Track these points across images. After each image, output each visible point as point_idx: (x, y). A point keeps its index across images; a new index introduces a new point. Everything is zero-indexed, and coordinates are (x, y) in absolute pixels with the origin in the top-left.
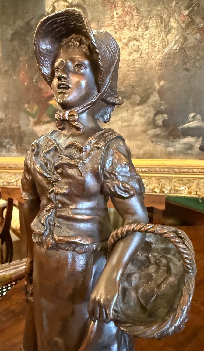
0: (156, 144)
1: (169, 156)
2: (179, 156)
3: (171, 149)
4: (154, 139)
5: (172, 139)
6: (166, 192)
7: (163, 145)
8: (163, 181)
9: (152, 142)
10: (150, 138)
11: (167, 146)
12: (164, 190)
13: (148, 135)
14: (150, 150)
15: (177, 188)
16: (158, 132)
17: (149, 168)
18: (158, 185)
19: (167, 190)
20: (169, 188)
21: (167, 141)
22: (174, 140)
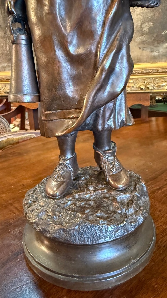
0: (143, 50)
1: (154, 59)
2: (162, 59)
3: (156, 54)
4: (141, 46)
5: (156, 45)
6: (150, 88)
7: (148, 50)
8: (149, 80)
9: (140, 48)
10: (138, 45)
11: (152, 51)
12: (148, 86)
13: (136, 42)
14: (138, 56)
15: (159, 84)
16: (145, 39)
17: (136, 70)
18: (144, 84)
19: (151, 86)
20: (152, 85)
21: (152, 47)
22: (158, 45)
